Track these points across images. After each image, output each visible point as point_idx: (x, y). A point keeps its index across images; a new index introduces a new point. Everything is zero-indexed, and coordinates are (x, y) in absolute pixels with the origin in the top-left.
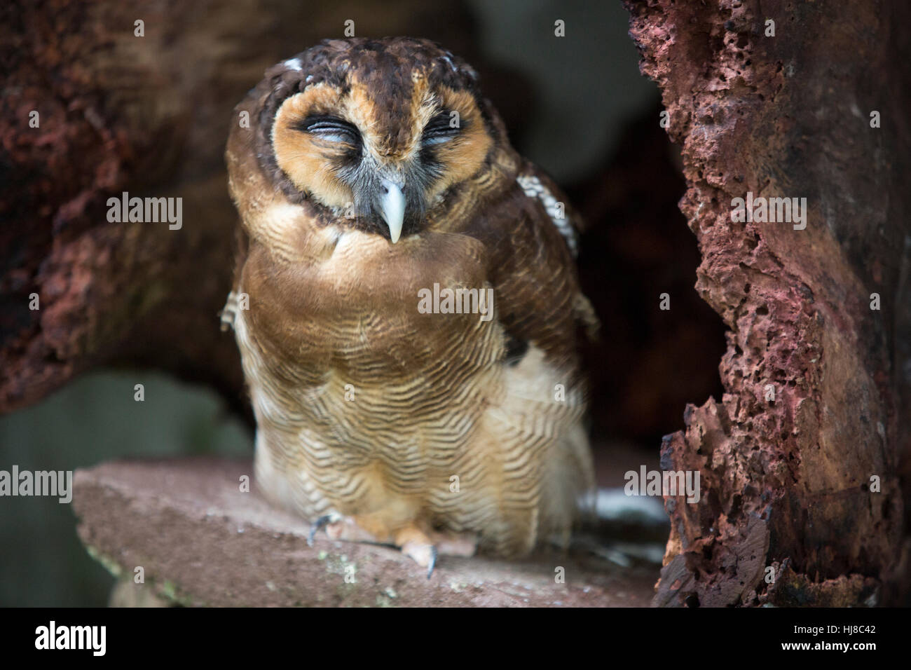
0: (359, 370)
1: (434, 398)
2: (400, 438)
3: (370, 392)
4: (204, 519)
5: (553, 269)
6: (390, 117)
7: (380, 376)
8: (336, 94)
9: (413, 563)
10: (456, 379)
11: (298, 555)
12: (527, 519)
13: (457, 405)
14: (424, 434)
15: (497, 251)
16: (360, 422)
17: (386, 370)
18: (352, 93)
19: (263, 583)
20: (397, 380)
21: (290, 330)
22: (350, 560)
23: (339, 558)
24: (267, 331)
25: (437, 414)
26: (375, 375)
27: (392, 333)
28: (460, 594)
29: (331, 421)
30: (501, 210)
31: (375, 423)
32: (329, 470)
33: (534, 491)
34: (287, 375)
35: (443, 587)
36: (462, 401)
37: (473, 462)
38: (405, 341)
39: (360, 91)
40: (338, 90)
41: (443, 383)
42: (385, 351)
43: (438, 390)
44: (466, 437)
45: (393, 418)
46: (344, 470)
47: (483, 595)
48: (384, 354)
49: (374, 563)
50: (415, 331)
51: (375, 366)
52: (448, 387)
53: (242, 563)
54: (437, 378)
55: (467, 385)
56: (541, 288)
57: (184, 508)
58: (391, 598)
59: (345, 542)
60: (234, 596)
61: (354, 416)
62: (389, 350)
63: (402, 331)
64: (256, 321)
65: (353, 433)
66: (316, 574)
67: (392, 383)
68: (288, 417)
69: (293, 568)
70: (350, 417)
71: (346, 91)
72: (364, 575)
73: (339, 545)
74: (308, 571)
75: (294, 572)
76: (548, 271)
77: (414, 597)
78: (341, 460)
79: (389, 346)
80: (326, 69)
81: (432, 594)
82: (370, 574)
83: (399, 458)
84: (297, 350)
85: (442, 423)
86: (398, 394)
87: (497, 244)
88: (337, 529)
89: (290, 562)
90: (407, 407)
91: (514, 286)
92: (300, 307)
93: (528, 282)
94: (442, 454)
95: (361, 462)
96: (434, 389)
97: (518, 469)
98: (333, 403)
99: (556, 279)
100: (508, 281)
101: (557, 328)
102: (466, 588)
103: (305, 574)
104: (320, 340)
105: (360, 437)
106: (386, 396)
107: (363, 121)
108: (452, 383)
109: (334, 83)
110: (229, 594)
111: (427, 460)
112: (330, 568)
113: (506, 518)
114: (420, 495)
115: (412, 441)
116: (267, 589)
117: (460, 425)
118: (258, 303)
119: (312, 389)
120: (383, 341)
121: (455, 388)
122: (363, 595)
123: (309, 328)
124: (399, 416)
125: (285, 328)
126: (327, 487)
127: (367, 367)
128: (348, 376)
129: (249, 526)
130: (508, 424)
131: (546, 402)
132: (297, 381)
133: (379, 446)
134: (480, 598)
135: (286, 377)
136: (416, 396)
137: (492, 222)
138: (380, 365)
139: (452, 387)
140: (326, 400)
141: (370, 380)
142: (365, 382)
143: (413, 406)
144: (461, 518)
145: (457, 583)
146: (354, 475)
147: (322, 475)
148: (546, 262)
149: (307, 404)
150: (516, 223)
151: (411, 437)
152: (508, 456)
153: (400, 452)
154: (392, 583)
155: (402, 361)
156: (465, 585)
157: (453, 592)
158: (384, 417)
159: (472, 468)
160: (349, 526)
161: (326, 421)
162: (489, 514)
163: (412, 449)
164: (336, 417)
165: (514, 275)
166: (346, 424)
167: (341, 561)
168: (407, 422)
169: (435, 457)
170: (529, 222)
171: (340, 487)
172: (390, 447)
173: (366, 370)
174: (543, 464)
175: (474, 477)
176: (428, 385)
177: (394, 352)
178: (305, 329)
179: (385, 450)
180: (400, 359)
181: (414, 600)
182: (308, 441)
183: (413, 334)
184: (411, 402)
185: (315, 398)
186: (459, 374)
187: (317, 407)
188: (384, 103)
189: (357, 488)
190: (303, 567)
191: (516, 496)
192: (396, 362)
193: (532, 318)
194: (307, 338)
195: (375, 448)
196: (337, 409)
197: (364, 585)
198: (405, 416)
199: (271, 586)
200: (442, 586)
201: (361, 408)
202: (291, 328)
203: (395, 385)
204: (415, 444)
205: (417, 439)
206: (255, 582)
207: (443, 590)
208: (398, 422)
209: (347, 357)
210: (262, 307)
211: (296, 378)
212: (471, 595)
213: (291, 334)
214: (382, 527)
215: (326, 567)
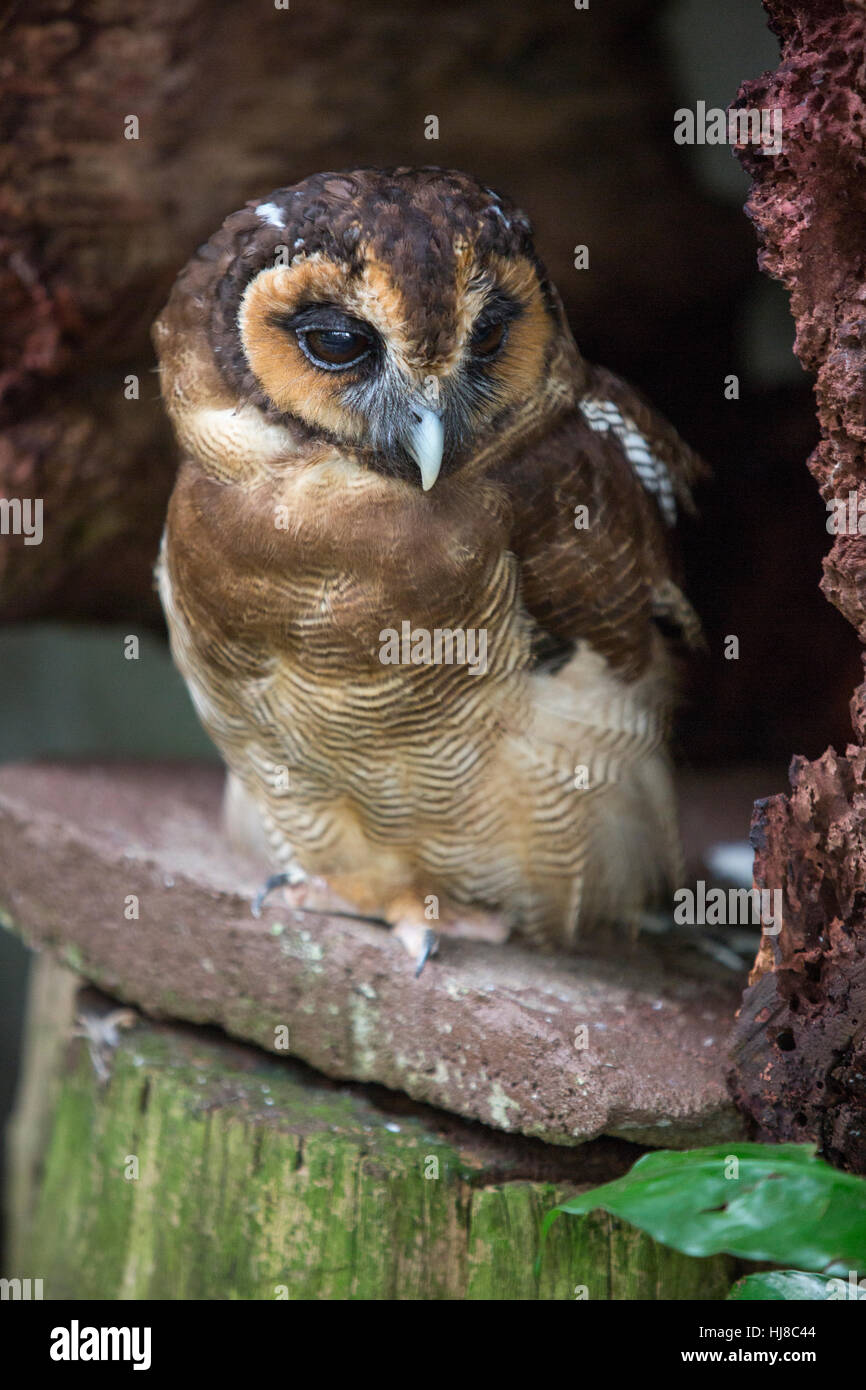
0: (314, 654)
1: (417, 712)
2: (372, 765)
3: (326, 691)
4: (122, 862)
5: (617, 542)
6: (427, 314)
7: (340, 667)
8: (341, 273)
9: (402, 951)
10: (450, 687)
11: (244, 925)
12: (568, 890)
13: (454, 727)
14: (408, 763)
15: (531, 509)
16: (316, 735)
17: (350, 659)
18: (366, 274)
19: (197, 960)
20: (363, 678)
21: (232, 589)
22: (314, 940)
23: (298, 935)
24: (198, 589)
25: (425, 737)
26: (333, 666)
27: (361, 606)
28: (459, 1004)
29: (278, 730)
30: (544, 451)
31: (335, 739)
32: (285, 802)
33: (578, 851)
34: (221, 659)
35: (438, 991)
36: (462, 722)
37: (484, 808)
38: (376, 619)
39: (379, 272)
40: (345, 268)
41: (430, 691)
42: (349, 631)
43: (422, 701)
44: (469, 774)
45: (359, 733)
46: (307, 804)
47: (491, 1008)
48: (348, 634)
49: (348, 947)
50: (391, 607)
51: (335, 650)
52: (439, 698)
53: (171, 929)
54: (420, 682)
55: (469, 700)
56: (594, 568)
57: (96, 844)
58: (368, 999)
59: (308, 911)
60: (159, 975)
61: (308, 725)
62: (354, 630)
63: (374, 605)
64: (184, 575)
65: (306, 751)
66: (268, 955)
67: (356, 681)
68: (225, 722)
69: (238, 943)
70: (302, 727)
71: (356, 270)
72: (331, 963)
73: (300, 916)
74: (257, 949)
75: (239, 949)
76: (608, 543)
77: (399, 1002)
78: (300, 790)
79: (354, 624)
80: (324, 232)
81: (423, 998)
82: (340, 961)
83: (371, 793)
84: (240, 619)
85: (431, 750)
86: (364, 698)
87: (532, 499)
88: (299, 893)
89: (233, 934)
90: (379, 721)
91: (552, 562)
92: (247, 556)
93: (575, 558)
94: (433, 795)
95: (327, 795)
96: (416, 698)
97: (555, 819)
98: (280, 705)
99: (620, 557)
100: (544, 553)
101: (621, 627)
102: (467, 995)
103: (252, 953)
104: (272, 604)
105: (318, 757)
106: (349, 700)
107: (384, 319)
108: (444, 693)
109: (338, 255)
110: (152, 971)
111: (410, 800)
112: (286, 949)
113: (536, 889)
114: (409, 848)
115: (390, 771)
116: (204, 971)
117: (460, 756)
118: (187, 550)
119: (254, 681)
120: (348, 615)
121: (449, 701)
122: (330, 992)
123: (257, 586)
124: (368, 732)
125: (224, 586)
126: (286, 826)
127: (325, 651)
128: (298, 663)
129: (181, 878)
130: (534, 759)
131: (601, 727)
132: (234, 669)
133: (343, 773)
134: (487, 1011)
135: (220, 662)
136: (391, 704)
137: (530, 466)
138: (341, 650)
139: (443, 700)
140: (271, 699)
141: (326, 671)
142: (319, 675)
143: (387, 718)
144: (470, 884)
145: (456, 986)
146: (320, 811)
147: (279, 808)
148: (606, 532)
149: (248, 704)
150: (565, 470)
151: (388, 764)
152: (540, 801)
153: (373, 785)
154: (371, 978)
155: (370, 647)
156: (466, 991)
157: (449, 1000)
158: (347, 730)
159: (480, 817)
160: (318, 891)
161: (272, 730)
162: (510, 881)
163: (389, 782)
164: (285, 725)
165: (555, 546)
166: (297, 736)
167: (302, 941)
168: (381, 743)
169: (423, 799)
170: (587, 470)
171: (302, 828)
172: (357, 776)
173: (321, 656)
174: (592, 814)
175: (484, 830)
176: (408, 690)
177: (361, 633)
178: (252, 588)
179: (352, 779)
180: (368, 644)
181: (399, 1005)
182: (256, 758)
183: (389, 611)
184: (384, 713)
185: (257, 695)
186: (455, 681)
187: (260, 710)
188: (417, 295)
189: (324, 832)
190: (251, 943)
191: (550, 857)
192: (363, 648)
193: (578, 609)
194: (255, 602)
195: (338, 775)
196: (285, 713)
197: (331, 976)
198: (379, 733)
199: (208, 965)
200: (437, 988)
201: (315, 714)
202: (235, 585)
203: (361, 685)
204: (395, 776)
205: (398, 769)
206: (187, 958)
207: (438, 995)
208: (368, 741)
209: (302, 633)
210: (193, 555)
211: (233, 663)
212: (474, 1006)
213: (233, 595)
214: (368, 894)
215: (282, 948)
